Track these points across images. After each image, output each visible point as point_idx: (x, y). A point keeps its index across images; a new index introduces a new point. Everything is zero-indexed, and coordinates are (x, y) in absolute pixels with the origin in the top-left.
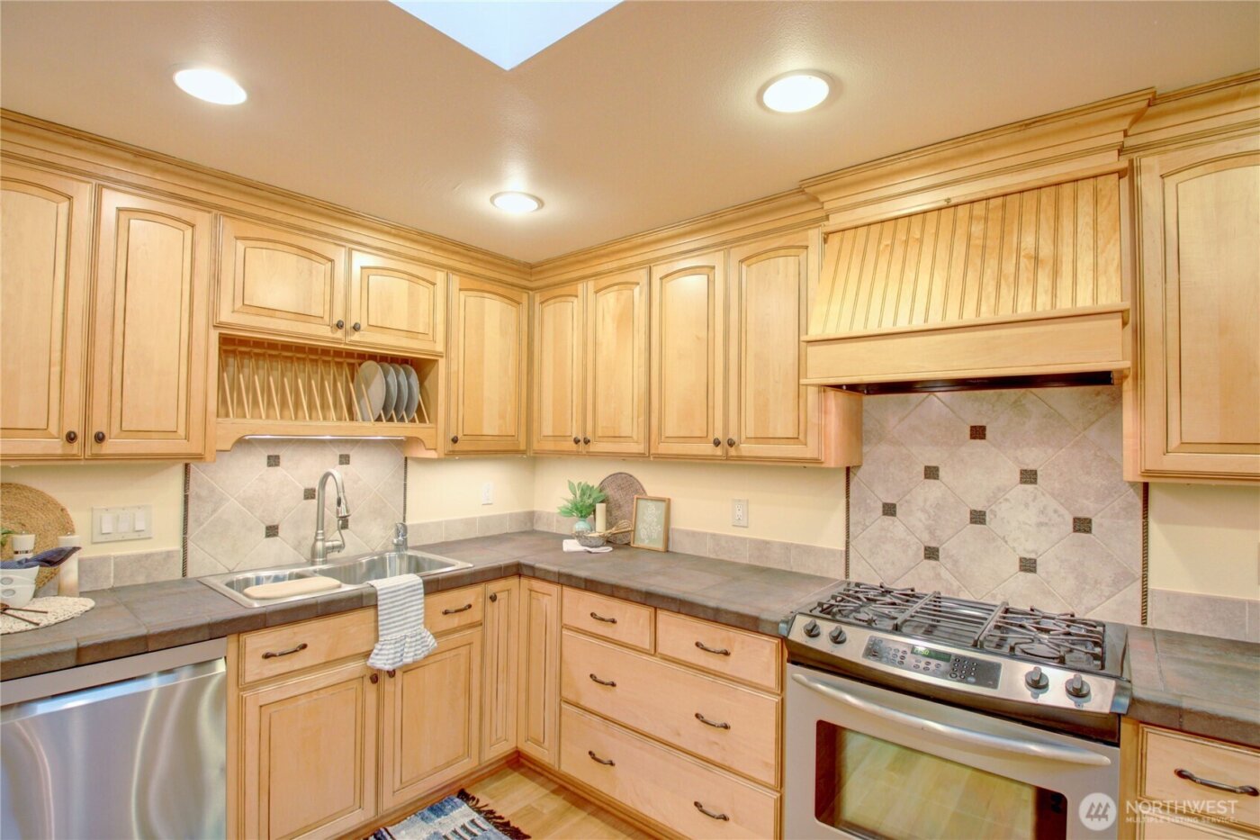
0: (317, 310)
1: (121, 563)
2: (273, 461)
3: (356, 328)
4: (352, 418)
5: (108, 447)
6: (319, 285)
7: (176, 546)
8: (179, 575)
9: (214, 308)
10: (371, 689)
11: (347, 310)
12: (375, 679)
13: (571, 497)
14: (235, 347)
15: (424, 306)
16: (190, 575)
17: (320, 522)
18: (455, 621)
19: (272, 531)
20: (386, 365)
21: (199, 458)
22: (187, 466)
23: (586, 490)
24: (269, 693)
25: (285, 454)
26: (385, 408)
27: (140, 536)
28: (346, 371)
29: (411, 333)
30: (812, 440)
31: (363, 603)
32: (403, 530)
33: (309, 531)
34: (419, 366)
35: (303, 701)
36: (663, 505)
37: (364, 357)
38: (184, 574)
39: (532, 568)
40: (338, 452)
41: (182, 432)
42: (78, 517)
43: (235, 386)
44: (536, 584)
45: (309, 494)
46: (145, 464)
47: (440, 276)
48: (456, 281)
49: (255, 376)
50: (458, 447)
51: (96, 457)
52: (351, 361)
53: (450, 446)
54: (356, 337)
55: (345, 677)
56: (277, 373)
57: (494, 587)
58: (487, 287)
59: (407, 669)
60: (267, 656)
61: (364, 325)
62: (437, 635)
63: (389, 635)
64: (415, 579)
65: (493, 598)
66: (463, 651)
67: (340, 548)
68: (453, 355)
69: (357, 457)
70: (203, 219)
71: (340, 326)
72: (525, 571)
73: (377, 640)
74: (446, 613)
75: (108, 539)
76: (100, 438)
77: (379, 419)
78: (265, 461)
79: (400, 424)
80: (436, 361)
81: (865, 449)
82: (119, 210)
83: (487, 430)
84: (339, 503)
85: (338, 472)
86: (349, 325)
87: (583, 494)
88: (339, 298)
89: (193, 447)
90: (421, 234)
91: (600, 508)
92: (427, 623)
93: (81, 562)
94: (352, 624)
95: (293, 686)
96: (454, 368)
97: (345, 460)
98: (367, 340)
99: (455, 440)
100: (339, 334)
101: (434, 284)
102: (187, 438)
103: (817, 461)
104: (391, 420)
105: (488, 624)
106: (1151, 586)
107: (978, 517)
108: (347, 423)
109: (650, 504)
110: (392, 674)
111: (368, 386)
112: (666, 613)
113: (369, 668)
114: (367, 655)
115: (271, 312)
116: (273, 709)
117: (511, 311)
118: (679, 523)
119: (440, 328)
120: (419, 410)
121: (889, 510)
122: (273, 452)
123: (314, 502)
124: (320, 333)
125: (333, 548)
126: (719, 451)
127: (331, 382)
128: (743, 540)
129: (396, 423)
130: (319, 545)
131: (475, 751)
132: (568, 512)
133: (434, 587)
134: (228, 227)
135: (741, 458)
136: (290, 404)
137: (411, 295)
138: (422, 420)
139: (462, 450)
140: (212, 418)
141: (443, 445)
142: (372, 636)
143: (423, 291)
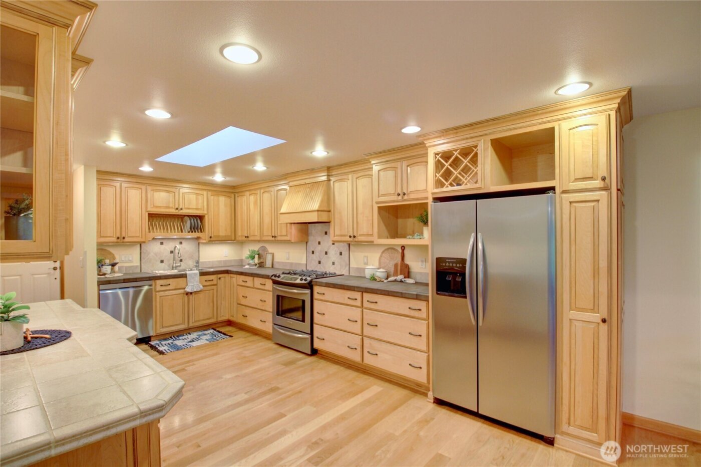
0: (171, 205)
1: (126, 268)
2: (162, 243)
3: (181, 209)
4: (182, 232)
5: (126, 240)
6: (171, 199)
7: (138, 264)
8: (139, 271)
9: (146, 208)
10: (186, 297)
11: (179, 205)
12: (187, 294)
13: (249, 253)
14: (152, 216)
15: (200, 201)
16: (142, 271)
17: (174, 259)
18: (208, 283)
19: (162, 262)
20: (191, 217)
21: (144, 242)
22: (141, 245)
23: (253, 251)
24: (162, 294)
25: (164, 242)
26: (191, 228)
27: (131, 261)
28: (180, 219)
29: (197, 209)
30: (289, 235)
31: (184, 276)
32: (198, 262)
33: (171, 261)
34: (201, 218)
35: (170, 297)
36: (272, 255)
37: (185, 216)
38: (141, 271)
39: (230, 271)
40: (179, 241)
41: (140, 236)
42: (117, 256)
43: (152, 225)
44: (232, 275)
45: (172, 252)
46: (132, 244)
47: (205, 193)
48: (210, 193)
49: (157, 222)
50: (212, 239)
51: (123, 242)
52: (181, 217)
53: (209, 239)
54: (181, 211)
55: (180, 293)
56: (162, 221)
57: (220, 276)
58: (220, 194)
59: (196, 292)
60: (161, 286)
61: (183, 208)
62: (204, 286)
63: (190, 284)
64: (197, 272)
65: (220, 278)
66: (211, 291)
67: (180, 266)
68: (210, 214)
69: (184, 243)
70: (143, 187)
71: (177, 209)
72: (230, 272)
73: (187, 285)
74: (206, 281)
75: (123, 262)
76: (124, 238)
77: (189, 232)
78: (159, 243)
79: (195, 233)
80: (204, 216)
81: (309, 237)
82: (126, 187)
83: (221, 234)
84: (178, 253)
85: (178, 246)
86: (179, 209)
87: (252, 252)
88: (177, 202)
89: (143, 240)
90: (198, 182)
91: (257, 256)
92: (200, 282)
93: (119, 267)
94: (181, 281)
95: (167, 293)
96: (210, 217)
97: (181, 243)
98: (185, 212)
99: (211, 237)
100: (177, 211)
101: (203, 195)
102: (142, 238)
103: (290, 241)
104: (192, 232)
105: (219, 285)
106: (351, 266)
107: (326, 253)
108: (180, 233)
109: (269, 255)
110: (191, 293)
111: (186, 224)
112: (257, 278)
113: (185, 291)
114: (184, 288)
115: (160, 207)
116: (163, 297)
117: (228, 200)
118: (276, 260)
119: (206, 207)
120: (201, 229)
121: (313, 252)
122: (162, 241)
123: (173, 254)
124: (172, 211)
125: (178, 266)
126: (273, 239)
127: (177, 223)
128: (288, 263)
129: (194, 233)
130: (174, 265)
131: (215, 317)
132: (247, 258)
133: (203, 274)
134: (149, 188)
135: (278, 240)
136: (165, 228)
137: (197, 199)
138: (201, 232)
139: (213, 240)
140: (147, 233)
141: (208, 239)
142: (186, 284)
143: (200, 197)
